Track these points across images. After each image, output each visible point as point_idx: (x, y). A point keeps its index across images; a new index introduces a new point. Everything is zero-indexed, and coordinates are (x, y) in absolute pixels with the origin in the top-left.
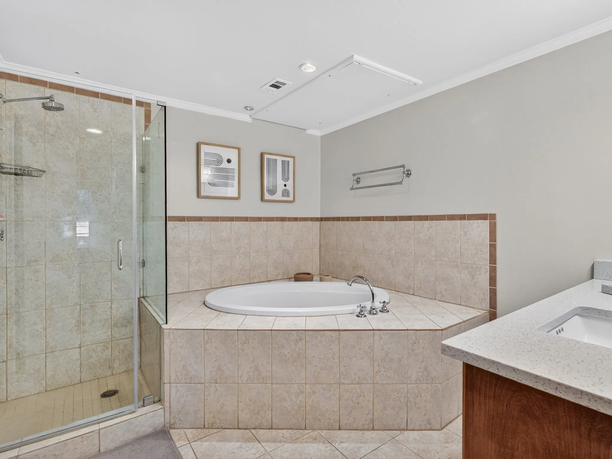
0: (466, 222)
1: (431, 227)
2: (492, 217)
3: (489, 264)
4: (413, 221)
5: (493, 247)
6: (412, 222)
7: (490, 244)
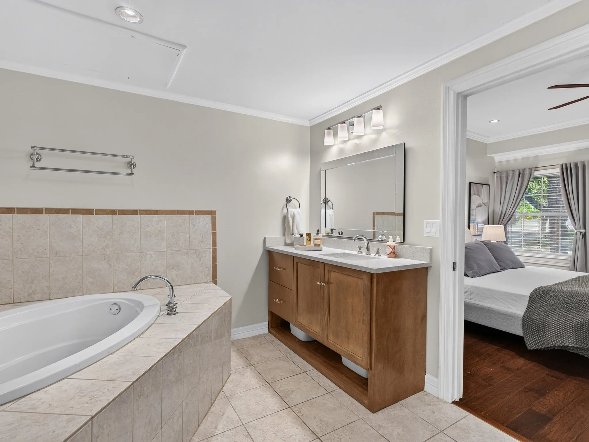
0: (194, 216)
1: (161, 221)
2: (213, 213)
3: (212, 248)
4: (139, 214)
5: (214, 235)
6: (138, 216)
7: (212, 232)
